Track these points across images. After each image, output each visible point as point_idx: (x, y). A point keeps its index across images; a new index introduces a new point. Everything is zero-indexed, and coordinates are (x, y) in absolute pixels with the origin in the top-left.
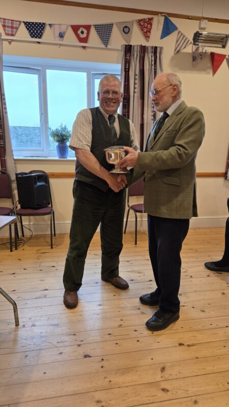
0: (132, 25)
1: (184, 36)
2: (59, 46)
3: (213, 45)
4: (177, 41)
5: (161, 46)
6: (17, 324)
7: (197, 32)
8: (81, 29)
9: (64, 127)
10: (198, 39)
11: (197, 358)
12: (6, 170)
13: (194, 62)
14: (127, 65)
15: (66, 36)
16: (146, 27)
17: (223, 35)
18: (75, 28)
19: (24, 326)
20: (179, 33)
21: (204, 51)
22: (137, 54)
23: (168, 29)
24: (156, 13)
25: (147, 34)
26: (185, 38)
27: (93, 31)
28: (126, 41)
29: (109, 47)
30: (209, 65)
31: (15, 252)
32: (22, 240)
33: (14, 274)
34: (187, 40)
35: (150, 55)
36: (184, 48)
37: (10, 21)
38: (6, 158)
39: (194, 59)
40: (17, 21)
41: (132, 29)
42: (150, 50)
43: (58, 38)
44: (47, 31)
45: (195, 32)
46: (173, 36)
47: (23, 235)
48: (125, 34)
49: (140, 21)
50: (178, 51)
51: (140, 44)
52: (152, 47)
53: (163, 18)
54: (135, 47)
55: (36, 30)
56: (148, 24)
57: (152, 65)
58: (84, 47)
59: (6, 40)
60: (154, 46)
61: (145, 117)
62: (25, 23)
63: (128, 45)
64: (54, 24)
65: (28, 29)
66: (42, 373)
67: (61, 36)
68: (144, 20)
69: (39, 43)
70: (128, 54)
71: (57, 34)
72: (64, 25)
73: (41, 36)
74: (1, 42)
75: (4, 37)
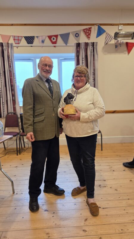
0: (80, 32)
1: (110, 35)
2: (42, 47)
3: (126, 38)
4: (106, 38)
5: (96, 42)
6: (14, 193)
7: (116, 32)
8: (53, 37)
10: (117, 36)
11: (107, 215)
12: (16, 112)
13: (116, 48)
14: (78, 53)
15: (45, 42)
16: (88, 33)
17: (131, 32)
18: (50, 37)
19: (17, 194)
20: (106, 34)
21: (122, 42)
22: (83, 47)
24: (93, 25)
25: (88, 36)
26: (110, 36)
28: (77, 41)
29: (68, 45)
30: (125, 48)
31: (19, 156)
32: (24, 149)
33: (17, 167)
34: (111, 37)
35: (90, 47)
36: (110, 41)
37: (17, 37)
38: (16, 106)
39: (116, 47)
40: (20, 36)
41: (80, 34)
42: (90, 44)
43: (41, 43)
44: (36, 40)
45: (115, 32)
46: (103, 36)
47: (25, 147)
48: (76, 37)
49: (84, 30)
50: (107, 44)
51: (84, 42)
52: (91, 43)
53: (97, 27)
54: (82, 44)
55: (30, 40)
56: (89, 31)
57: (92, 52)
58: (55, 46)
59: (15, 46)
60: (93, 42)
62: (25, 37)
63: (78, 43)
64: (39, 36)
65: (26, 40)
66: (22, 218)
67: (43, 42)
68: (86, 29)
69: (32, 46)
70: (78, 48)
71: (41, 41)
72: (44, 36)
73: (32, 43)
74: (13, 48)
75: (14, 45)
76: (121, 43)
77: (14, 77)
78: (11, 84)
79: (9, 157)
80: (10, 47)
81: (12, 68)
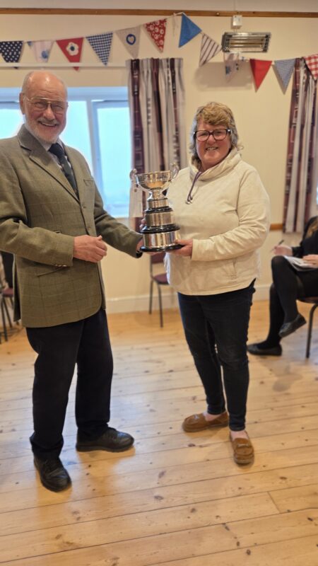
0: (139, 31)
1: (211, 41)
3: (249, 49)
4: (202, 48)
5: (179, 57)
7: (226, 34)
8: (71, 44)
10: (228, 43)
13: (228, 75)
14: (136, 87)
15: (51, 56)
16: (157, 33)
17: (261, 34)
18: (63, 44)
20: (203, 37)
21: (240, 58)
22: (148, 72)
23: (188, 32)
24: (170, 13)
25: (159, 41)
26: (212, 43)
27: (86, 46)
28: (132, 55)
29: (109, 64)
30: (250, 76)
31: (4, 344)
32: (15, 329)
34: (216, 46)
35: (166, 70)
36: (213, 56)
39: (228, 70)
41: (139, 37)
42: (165, 64)
43: (40, 60)
44: (26, 51)
45: (223, 33)
46: (196, 42)
48: (129, 45)
49: (148, 25)
50: (205, 62)
51: (150, 57)
52: (167, 60)
53: (180, 18)
54: (144, 61)
55: (11, 51)
56: (160, 28)
57: (169, 84)
58: (76, 68)
60: (170, 57)
61: (166, 155)
63: (135, 60)
64: (34, 42)
65: (1, 51)
66: (14, 484)
67: (45, 56)
68: (154, 24)
69: (16, 68)
70: (136, 73)
71: (40, 54)
72: (48, 41)
73: (18, 58)
76: (239, 60)
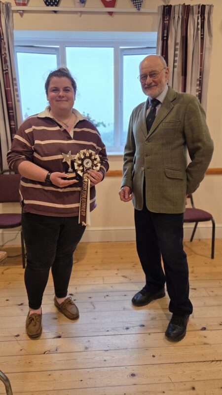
2: (79, 14)
5: (210, 4)
9: (86, 115)
14: (166, 31)
15: (88, 1)
22: (179, 17)
29: (142, 10)
35: (196, 16)
42: (196, 10)
43: (78, 4)
51: (182, 3)
52: (199, 6)
54: (176, 7)
57: (198, 29)
58: (111, 13)
59: (17, 11)
60: (201, 4)
63: (167, 6)
67: (83, 1)
69: (55, 12)
70: (167, 18)
73: (58, 3)
74: (11, 14)
75: (14, 7)
77: (15, 87)
78: (7, 104)
79: (5, 272)
80: (5, 11)
81: (9, 64)
